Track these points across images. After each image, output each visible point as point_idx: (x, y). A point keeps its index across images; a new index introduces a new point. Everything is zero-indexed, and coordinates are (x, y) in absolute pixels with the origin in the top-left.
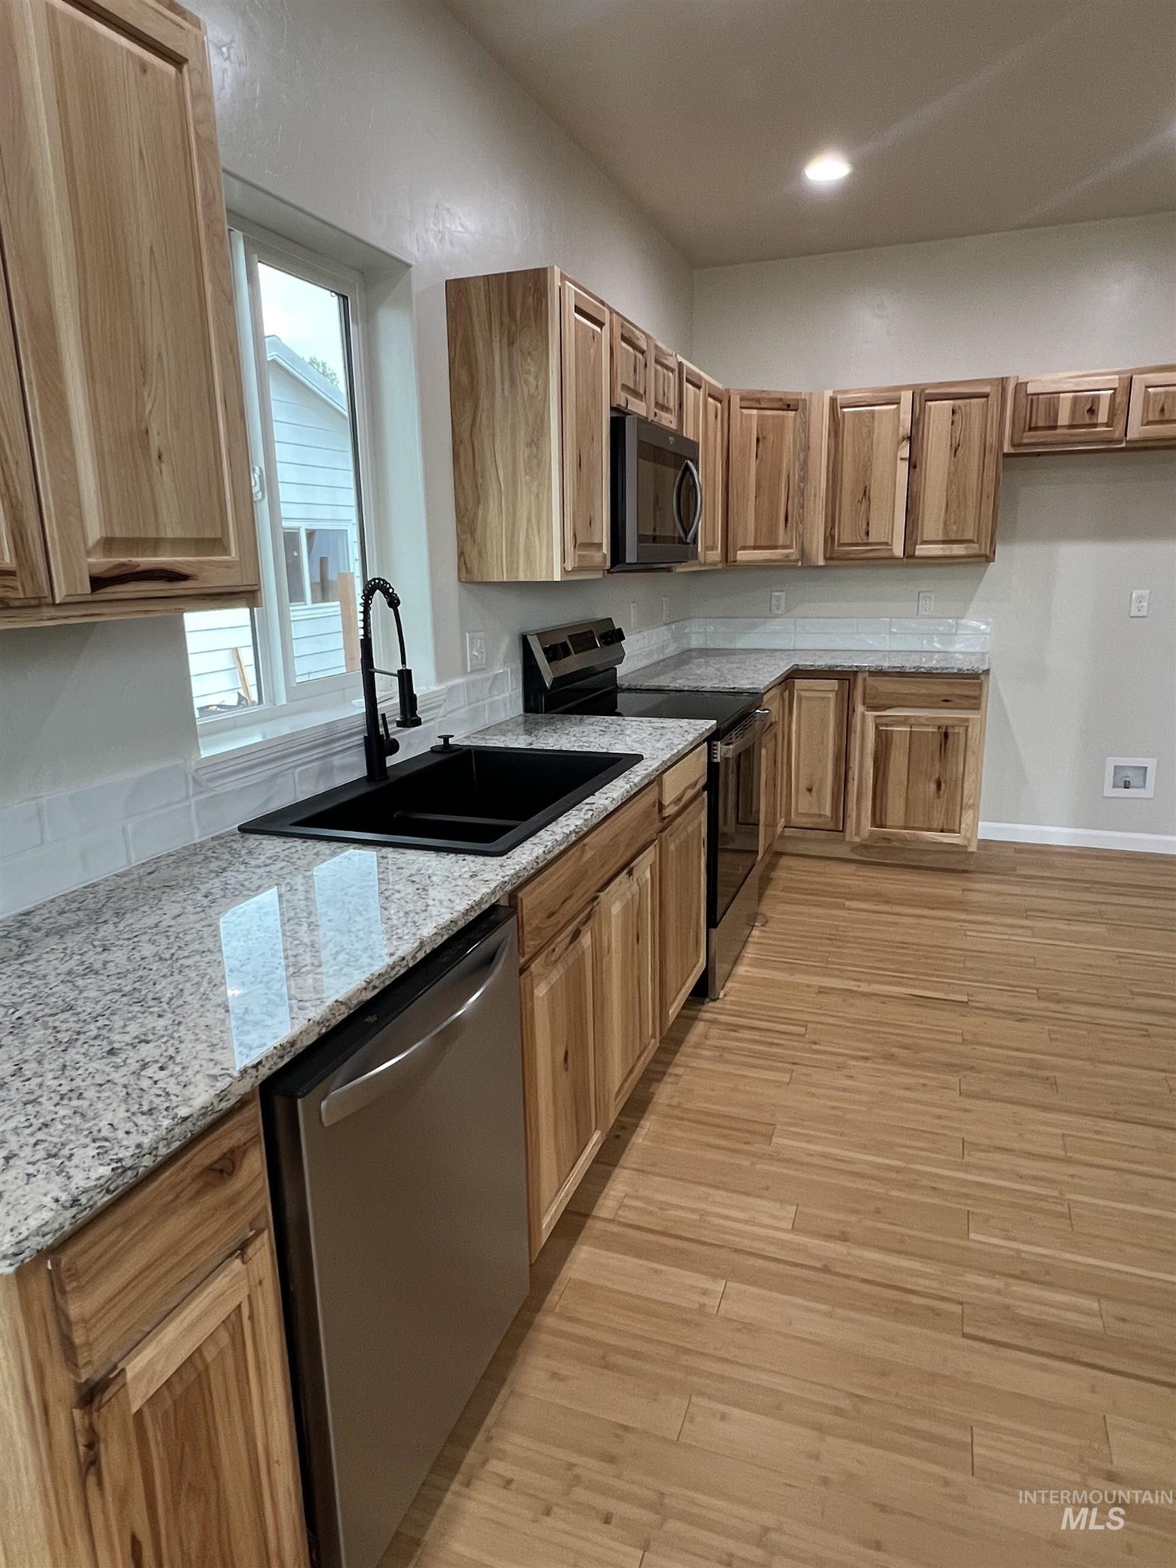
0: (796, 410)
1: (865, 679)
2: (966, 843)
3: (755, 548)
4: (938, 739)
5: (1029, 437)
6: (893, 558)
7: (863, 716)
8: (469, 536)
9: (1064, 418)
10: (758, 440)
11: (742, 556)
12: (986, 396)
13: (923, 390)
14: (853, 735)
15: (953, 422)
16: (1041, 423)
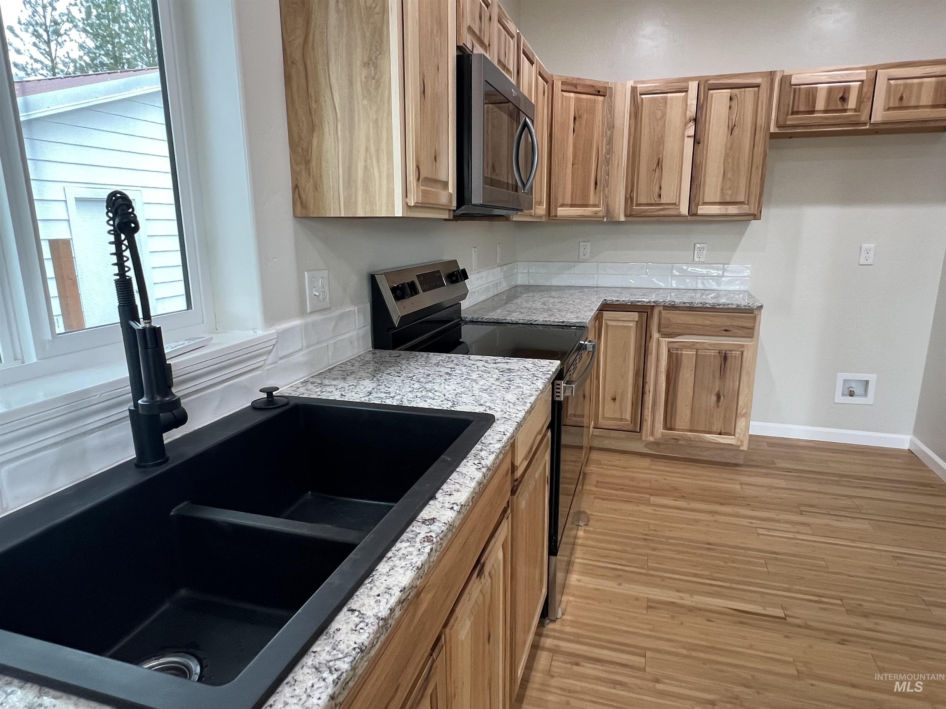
0: (605, 96)
1: (660, 312)
2: (739, 443)
3: (572, 206)
4: (718, 362)
5: (791, 120)
6: (679, 216)
7: (658, 342)
8: (303, 167)
9: (820, 105)
10: (575, 118)
11: (562, 212)
12: (758, 86)
13: (707, 80)
14: (649, 357)
15: (730, 107)
16: (802, 108)
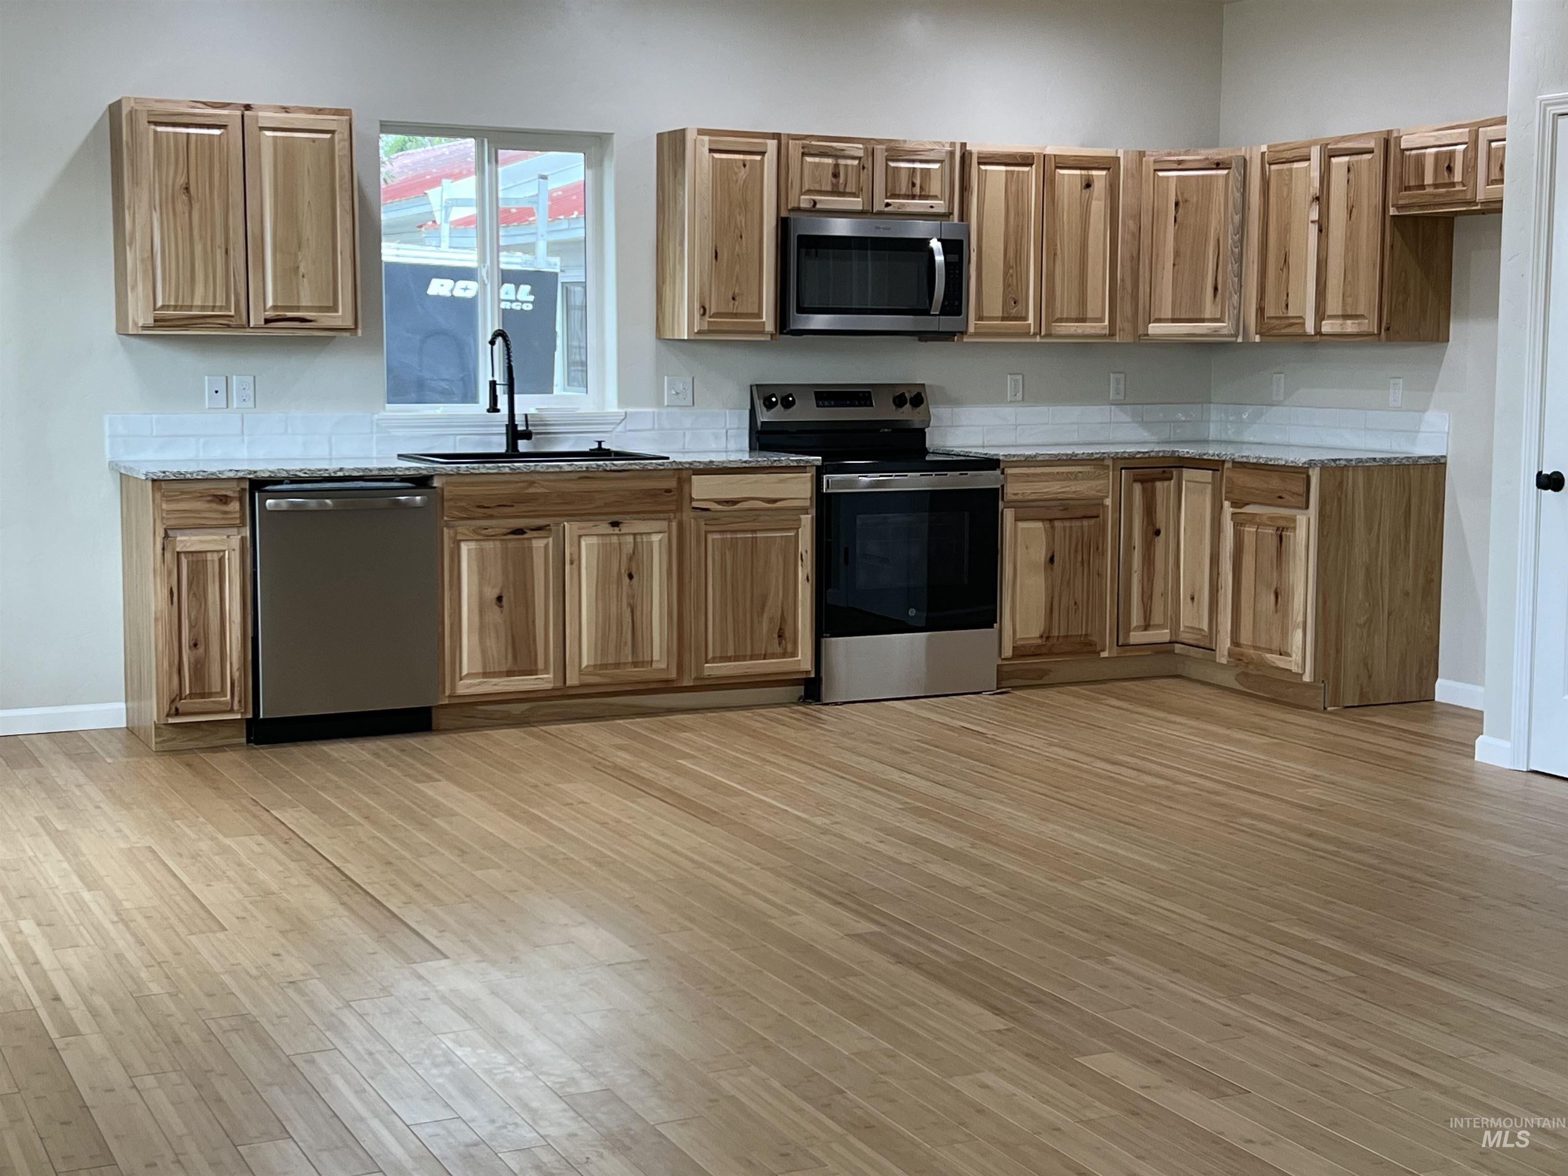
0: (1230, 168)
1: (1229, 471)
3: (1174, 320)
4: (1275, 544)
6: (1305, 335)
7: (1227, 513)
9: (1429, 177)
10: (1177, 204)
11: (1157, 329)
12: (1371, 151)
13: (1327, 144)
15: (1348, 182)
16: (1412, 183)
